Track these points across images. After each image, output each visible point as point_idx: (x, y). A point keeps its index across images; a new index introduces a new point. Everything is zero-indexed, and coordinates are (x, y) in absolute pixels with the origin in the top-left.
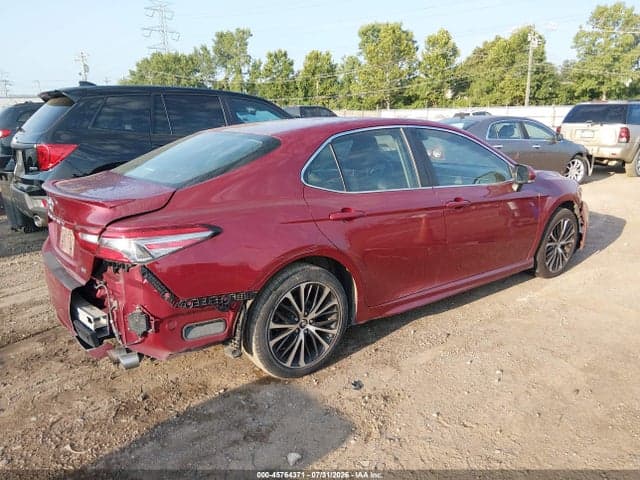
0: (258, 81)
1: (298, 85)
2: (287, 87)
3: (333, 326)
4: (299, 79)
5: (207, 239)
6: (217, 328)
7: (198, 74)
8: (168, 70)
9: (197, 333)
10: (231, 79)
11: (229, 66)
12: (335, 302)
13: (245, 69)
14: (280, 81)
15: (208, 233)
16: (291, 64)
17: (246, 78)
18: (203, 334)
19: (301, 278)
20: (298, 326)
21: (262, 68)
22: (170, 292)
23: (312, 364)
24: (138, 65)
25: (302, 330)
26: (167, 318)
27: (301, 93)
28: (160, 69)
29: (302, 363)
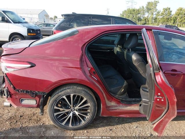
0: (158, 17)
1: (172, 19)
2: (168, 19)
3: (88, 114)
4: (173, 17)
5: (28, 68)
6: (33, 102)
7: (139, 15)
8: (131, 13)
9: (26, 102)
10: (149, 16)
11: (150, 12)
12: (89, 104)
13: (154, 13)
14: (166, 17)
15: (29, 66)
16: (171, 12)
17: (154, 16)
18: (28, 103)
19: (71, 91)
20: (70, 110)
21: (160, 13)
22: (12, 85)
23: (75, 127)
24: (123, 12)
25: (72, 113)
26: (14, 94)
27: (172, 21)
28: (128, 13)
29: (70, 125)
